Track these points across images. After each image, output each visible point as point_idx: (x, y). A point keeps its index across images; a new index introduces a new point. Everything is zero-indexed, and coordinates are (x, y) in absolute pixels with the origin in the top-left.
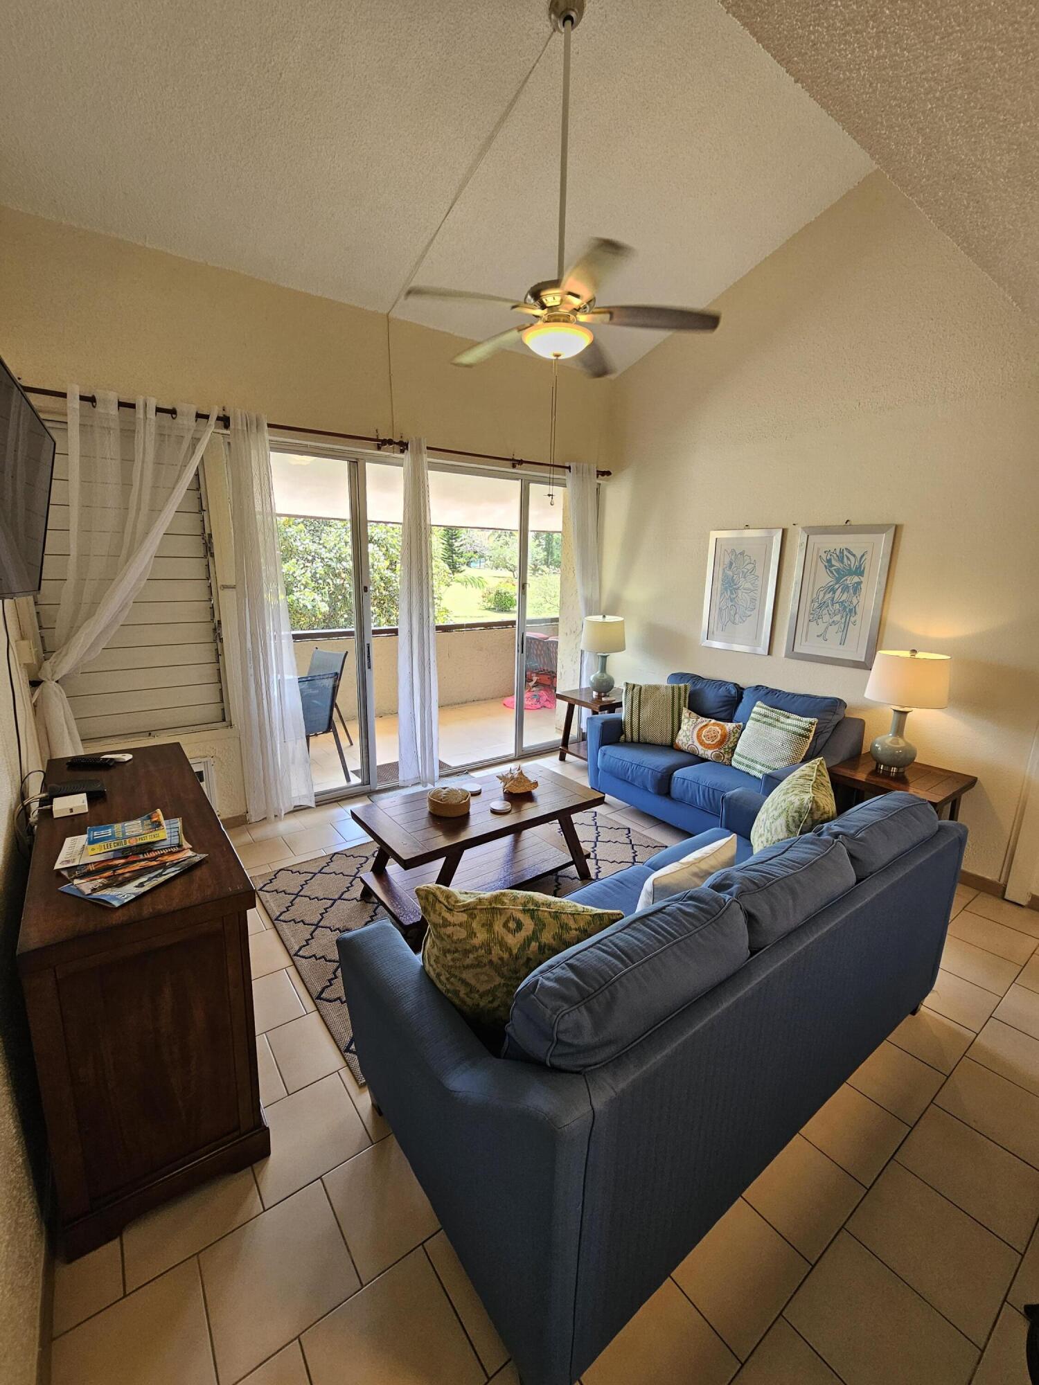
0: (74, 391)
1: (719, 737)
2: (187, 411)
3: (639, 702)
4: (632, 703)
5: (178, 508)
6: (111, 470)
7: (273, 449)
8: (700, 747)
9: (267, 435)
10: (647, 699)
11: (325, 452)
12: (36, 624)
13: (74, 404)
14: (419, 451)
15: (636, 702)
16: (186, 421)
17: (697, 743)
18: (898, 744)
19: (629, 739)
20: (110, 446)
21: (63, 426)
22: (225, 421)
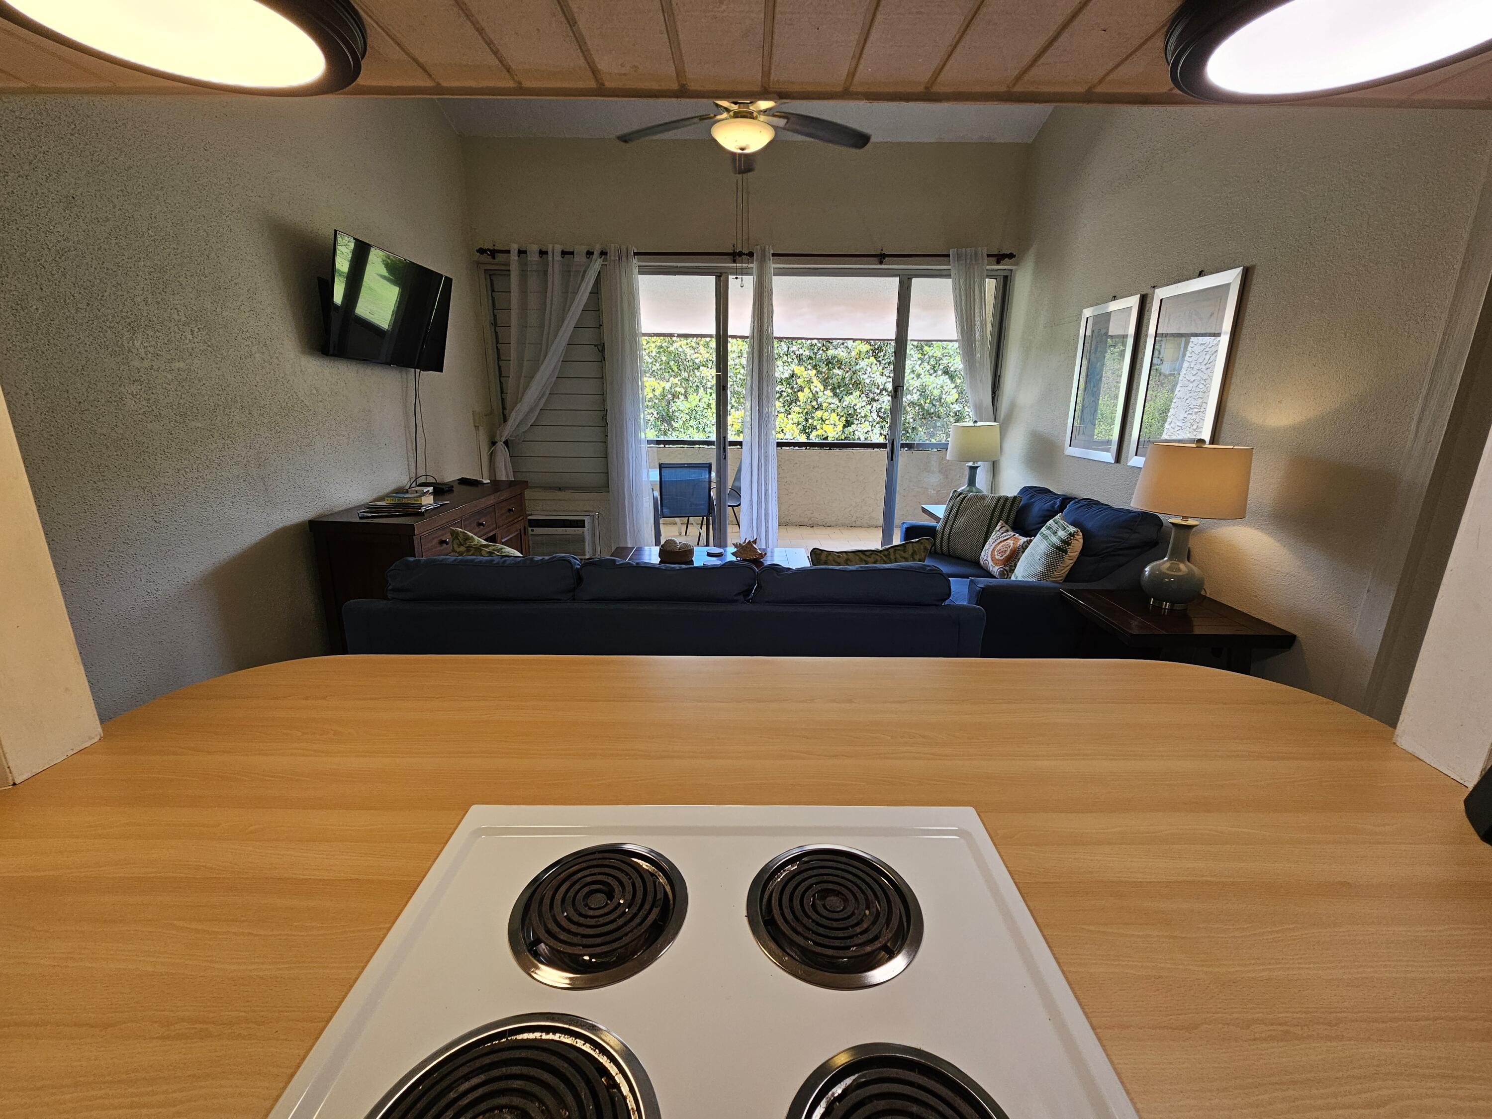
0: (514, 248)
1: (1008, 553)
2: (581, 249)
3: (958, 511)
4: (951, 511)
5: (576, 324)
6: (533, 301)
7: (640, 273)
8: (991, 563)
9: (635, 262)
10: (966, 509)
11: (703, 271)
12: (501, 407)
13: (514, 257)
14: (763, 260)
15: (954, 511)
16: (580, 259)
17: (989, 559)
18: (1179, 570)
19: (939, 550)
20: (533, 283)
21: (507, 273)
22: (603, 253)
